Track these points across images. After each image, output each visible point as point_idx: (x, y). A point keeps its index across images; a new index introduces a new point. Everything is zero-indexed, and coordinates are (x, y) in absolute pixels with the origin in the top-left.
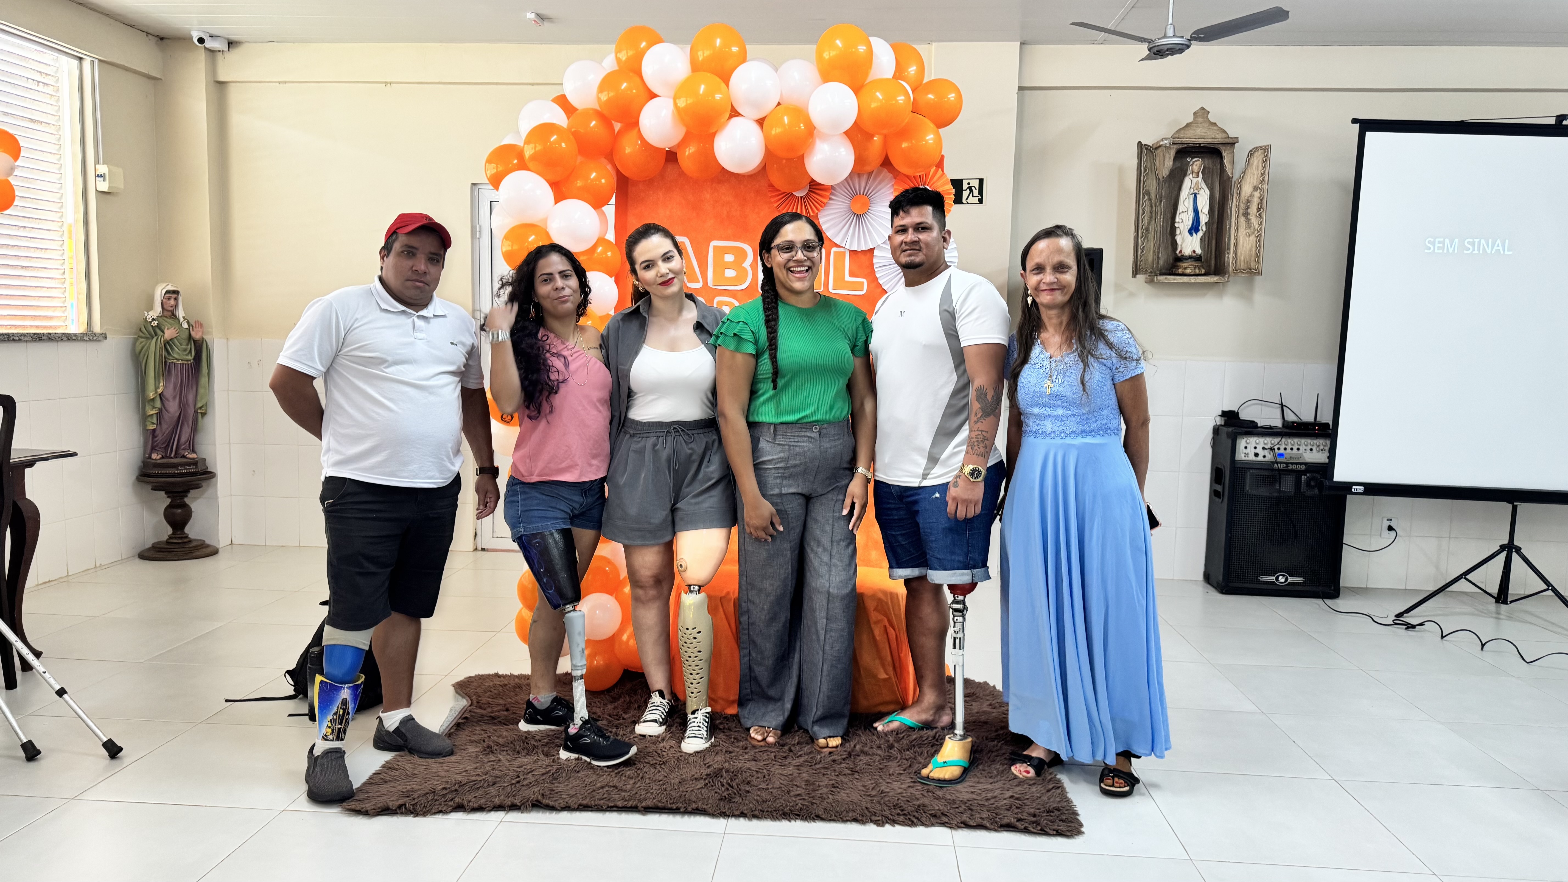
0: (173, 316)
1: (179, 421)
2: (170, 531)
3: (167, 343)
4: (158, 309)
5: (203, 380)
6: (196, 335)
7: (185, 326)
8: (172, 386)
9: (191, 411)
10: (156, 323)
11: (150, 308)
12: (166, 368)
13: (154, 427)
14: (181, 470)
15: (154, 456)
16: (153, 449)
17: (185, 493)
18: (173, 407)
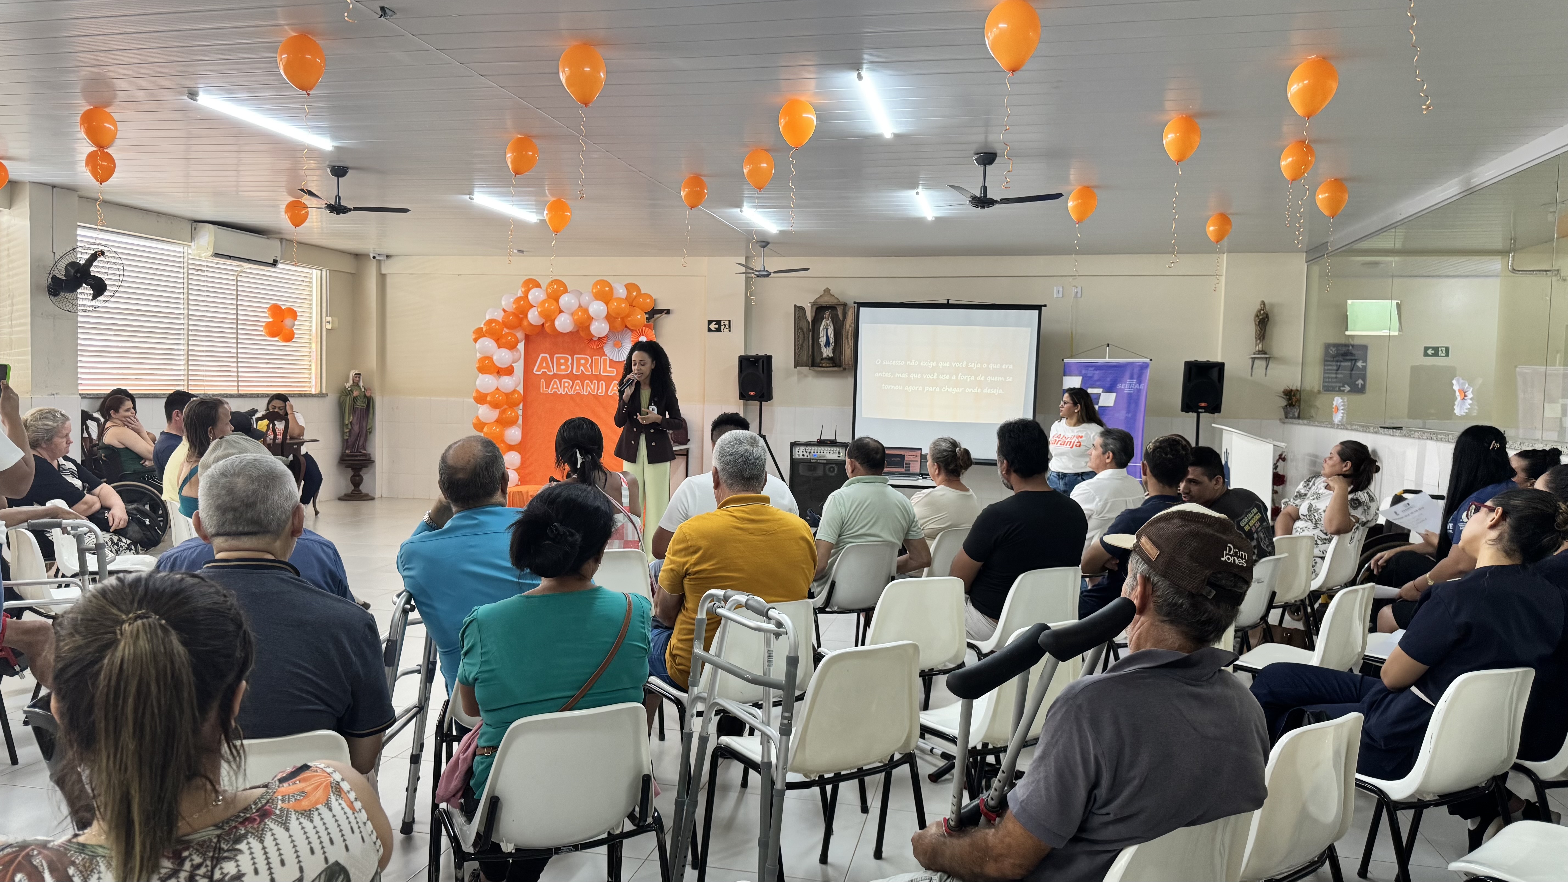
0: (358, 385)
1: (359, 435)
2: (353, 488)
3: (354, 398)
4: (351, 382)
5: (371, 416)
6: (368, 394)
7: (363, 390)
8: (356, 418)
9: (364, 431)
10: (349, 389)
11: (347, 381)
12: (353, 410)
13: (347, 438)
14: (358, 458)
15: (347, 452)
16: (347, 448)
17: (360, 469)
18: (356, 428)
